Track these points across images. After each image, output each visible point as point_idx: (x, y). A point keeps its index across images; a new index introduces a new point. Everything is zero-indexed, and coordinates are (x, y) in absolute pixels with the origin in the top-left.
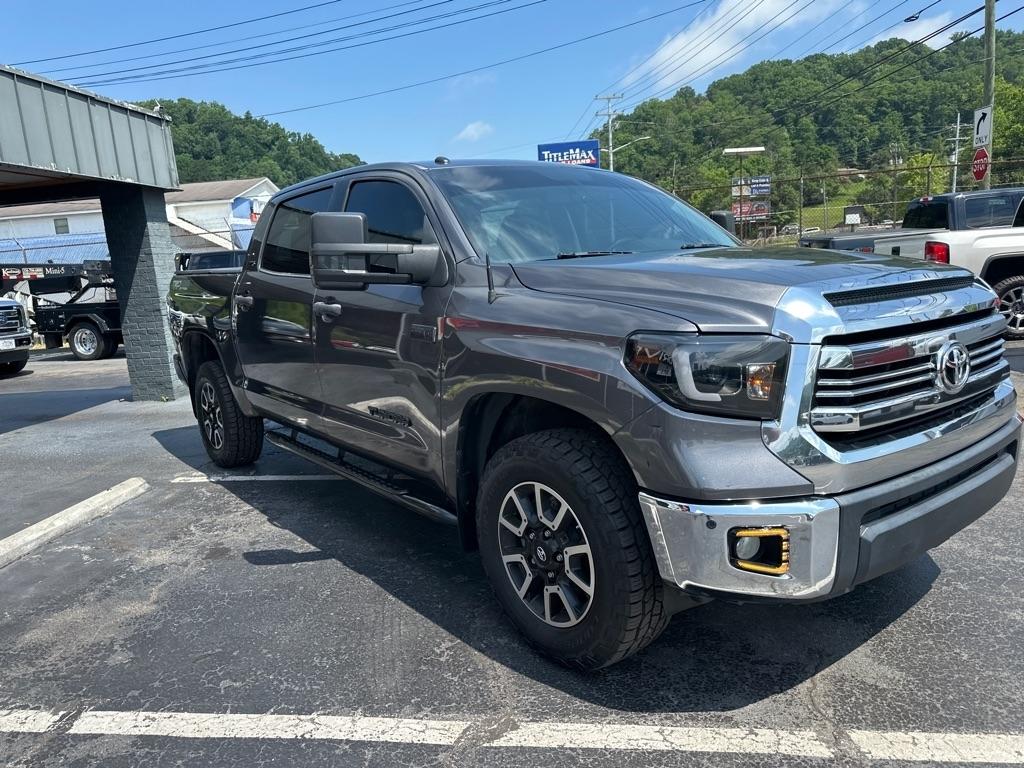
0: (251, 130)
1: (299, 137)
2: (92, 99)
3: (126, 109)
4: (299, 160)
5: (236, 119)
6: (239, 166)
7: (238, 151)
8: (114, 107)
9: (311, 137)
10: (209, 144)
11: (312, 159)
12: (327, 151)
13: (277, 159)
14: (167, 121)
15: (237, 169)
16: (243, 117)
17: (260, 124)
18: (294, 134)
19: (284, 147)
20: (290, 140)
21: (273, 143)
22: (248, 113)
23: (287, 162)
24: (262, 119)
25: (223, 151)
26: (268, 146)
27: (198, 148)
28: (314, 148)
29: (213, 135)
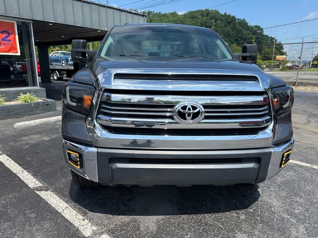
0: (225, 18)
1: (241, 20)
2: (121, 10)
3: (132, 13)
4: (239, 28)
5: (221, 14)
6: (219, 30)
7: (219, 25)
8: (128, 12)
9: (244, 20)
10: (211, 23)
11: (243, 27)
12: (249, 25)
13: (232, 27)
14: (145, 16)
15: (218, 31)
16: (223, 14)
17: (229, 16)
18: (239, 19)
19: (235, 24)
20: (237, 21)
21: (231, 22)
22: (225, 13)
23: (235, 29)
24: (229, 14)
25: (215, 25)
26: (229, 23)
27: (208, 24)
28: (245, 24)
29: (213, 20)
